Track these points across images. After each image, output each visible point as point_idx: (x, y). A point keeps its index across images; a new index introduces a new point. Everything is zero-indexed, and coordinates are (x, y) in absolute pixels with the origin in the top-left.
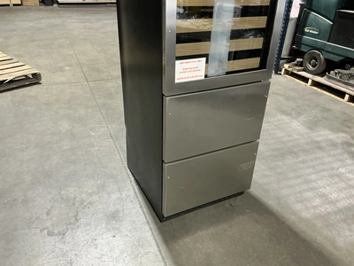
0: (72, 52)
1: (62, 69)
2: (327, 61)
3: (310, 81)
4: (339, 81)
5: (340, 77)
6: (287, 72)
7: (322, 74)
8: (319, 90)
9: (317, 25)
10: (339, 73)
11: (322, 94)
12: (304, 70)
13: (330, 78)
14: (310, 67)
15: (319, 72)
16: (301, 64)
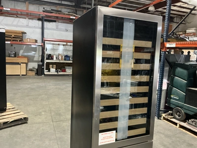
0: (47, 103)
1: (40, 114)
2: (186, 114)
3: (178, 125)
4: (195, 126)
5: (195, 124)
6: (164, 118)
7: (184, 121)
8: (184, 131)
9: (178, 95)
10: (194, 121)
11: (186, 134)
12: (174, 118)
13: (189, 124)
14: (177, 117)
15: (182, 119)
16: (172, 115)
